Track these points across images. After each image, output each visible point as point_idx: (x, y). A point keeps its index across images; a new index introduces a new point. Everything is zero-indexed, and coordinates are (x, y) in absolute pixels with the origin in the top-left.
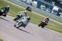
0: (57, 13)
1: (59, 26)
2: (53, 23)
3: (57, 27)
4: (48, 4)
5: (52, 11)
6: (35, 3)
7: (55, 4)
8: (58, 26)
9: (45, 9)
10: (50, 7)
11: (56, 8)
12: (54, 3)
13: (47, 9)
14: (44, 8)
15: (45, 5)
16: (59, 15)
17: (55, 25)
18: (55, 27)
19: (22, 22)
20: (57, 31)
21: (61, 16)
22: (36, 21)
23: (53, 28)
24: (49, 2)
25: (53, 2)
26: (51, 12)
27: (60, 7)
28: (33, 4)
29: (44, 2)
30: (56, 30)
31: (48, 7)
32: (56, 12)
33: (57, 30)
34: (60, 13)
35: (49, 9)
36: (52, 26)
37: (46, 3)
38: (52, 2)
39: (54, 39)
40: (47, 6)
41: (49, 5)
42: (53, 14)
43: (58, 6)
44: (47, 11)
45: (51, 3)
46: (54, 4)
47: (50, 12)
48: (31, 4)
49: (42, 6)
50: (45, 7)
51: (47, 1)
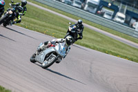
0: (96, 9)
1: (101, 37)
2: (89, 32)
5: (87, 6)
8: (99, 39)
17: (92, 37)
18: (93, 40)
20: (97, 50)
21: (105, 16)
23: (87, 44)
30: (94, 48)
32: (94, 8)
33: (98, 47)
35: (79, 1)
39: (91, 68)
42: (88, 11)
44: (75, 4)
47: (80, 6)
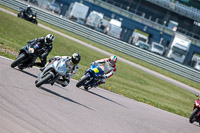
0: (184, 57)
1: (191, 98)
3: (184, 103)
4: (157, 28)
5: (171, 52)
6: (116, 23)
7: (178, 26)
8: (188, 100)
9: (146, 43)
10: (161, 36)
11: (181, 41)
12: (177, 24)
13: (154, 43)
14: (145, 41)
15: (146, 32)
16: (192, 64)
17: (178, 97)
18: (179, 101)
19: (53, 70)
21: (197, 67)
22: (118, 82)
24: (161, 23)
25: (173, 22)
26: (164, 55)
27: (195, 37)
28: (108, 29)
29: (144, 23)
31: (155, 36)
32: (181, 55)
34: (195, 57)
35: (160, 45)
36: (168, 98)
37: (151, 25)
38: (168, 22)
40: (152, 36)
41: (159, 31)
42: (173, 59)
43: (188, 34)
44: (153, 49)
45: (167, 25)
46: (175, 29)
47: (161, 52)
48: (103, 27)
49: (136, 35)
50: (146, 37)
51: (153, 20)
